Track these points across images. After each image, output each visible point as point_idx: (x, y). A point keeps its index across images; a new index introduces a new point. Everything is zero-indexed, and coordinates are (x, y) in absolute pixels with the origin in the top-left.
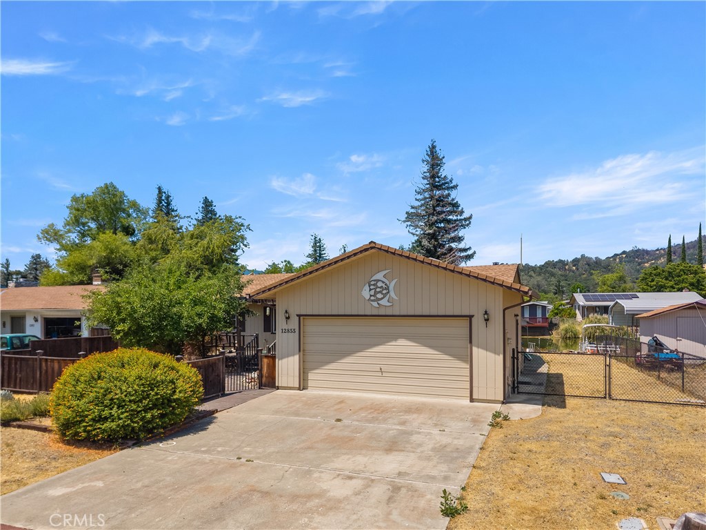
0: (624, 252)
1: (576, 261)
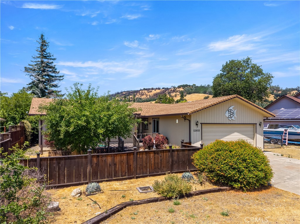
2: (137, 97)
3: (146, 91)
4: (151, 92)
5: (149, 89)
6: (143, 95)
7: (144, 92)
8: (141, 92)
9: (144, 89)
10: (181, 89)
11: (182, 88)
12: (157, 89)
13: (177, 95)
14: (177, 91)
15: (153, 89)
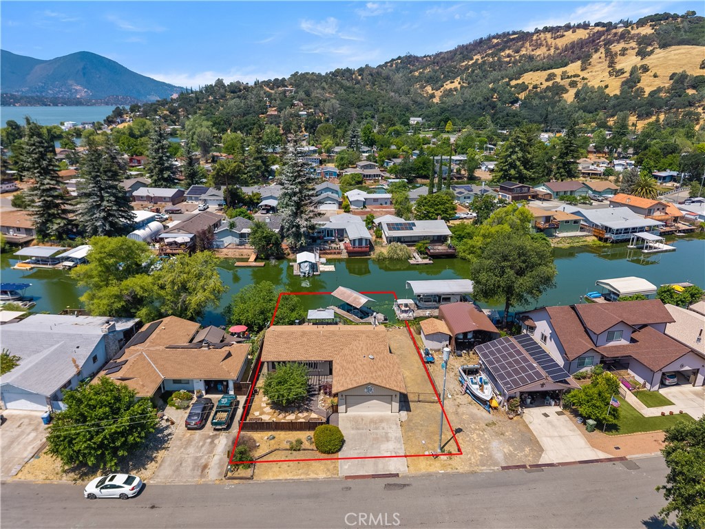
0: (399, 58)
1: (361, 71)
2: (523, 52)
3: (550, 33)
4: (563, 36)
5: (558, 29)
6: (538, 46)
7: (543, 39)
8: (535, 37)
9: (546, 30)
10: (647, 30)
11: (651, 26)
12: (579, 26)
13: (627, 49)
14: (632, 38)
15: (568, 27)
